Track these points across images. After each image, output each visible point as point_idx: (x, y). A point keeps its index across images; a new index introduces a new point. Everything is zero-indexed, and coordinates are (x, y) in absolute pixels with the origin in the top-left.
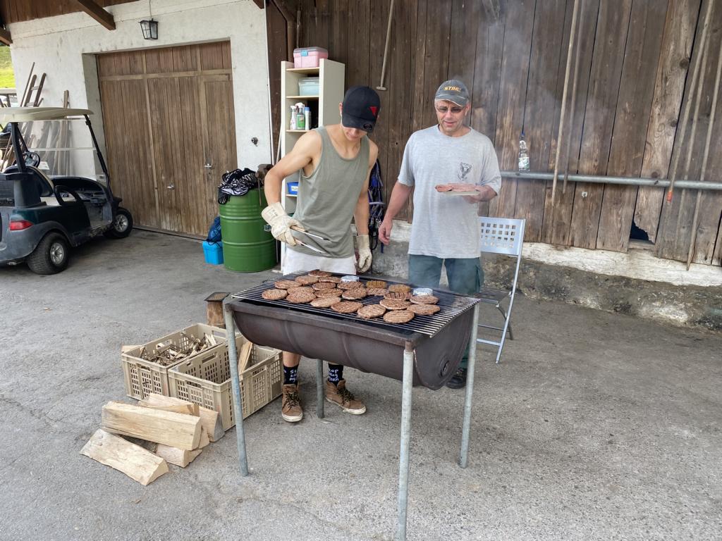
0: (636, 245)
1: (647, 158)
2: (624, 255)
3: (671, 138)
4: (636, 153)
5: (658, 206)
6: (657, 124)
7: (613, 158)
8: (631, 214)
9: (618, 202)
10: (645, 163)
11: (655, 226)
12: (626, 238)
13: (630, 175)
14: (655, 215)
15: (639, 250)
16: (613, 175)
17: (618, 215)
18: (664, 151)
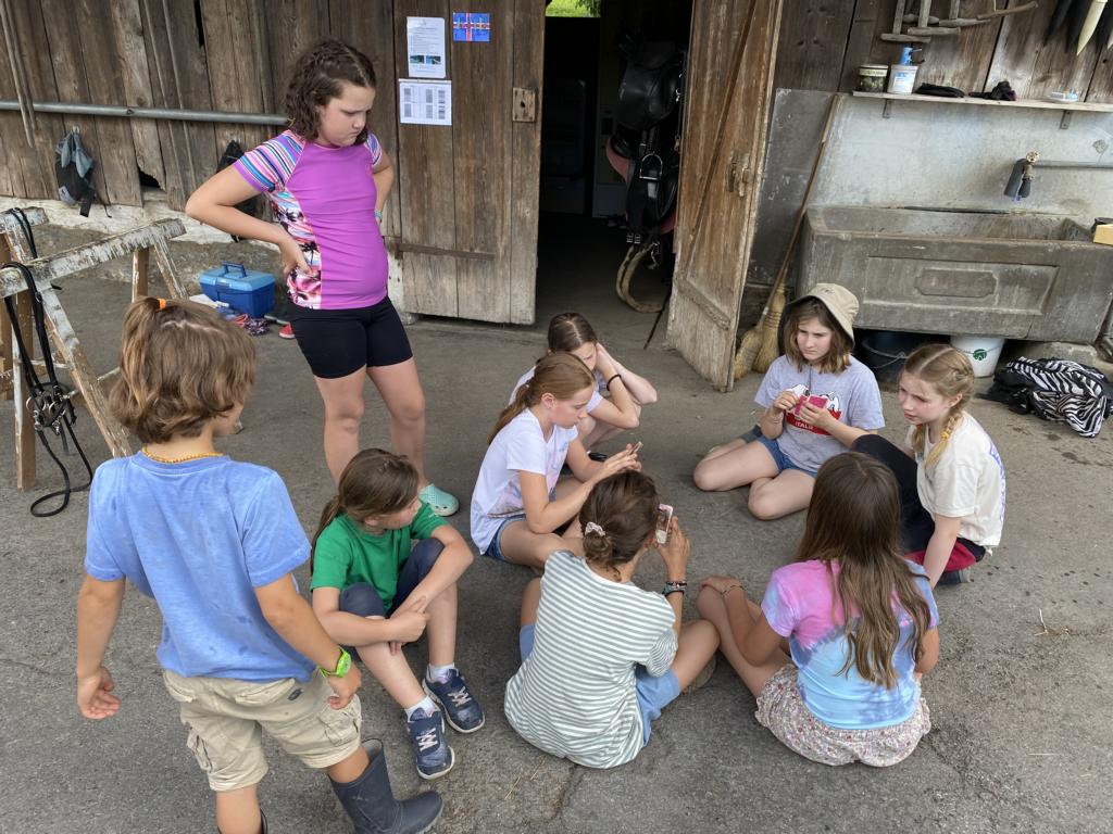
0: (149, 196)
1: (126, 78)
2: (142, 211)
3: (143, 50)
4: (114, 72)
5: (155, 143)
6: (122, 31)
7: (91, 78)
8: (131, 154)
9: (114, 139)
10: (126, 85)
11: (160, 170)
12: (136, 187)
13: (117, 103)
14: (157, 155)
15: (155, 202)
16: (99, 104)
17: (120, 157)
18: (141, 68)
